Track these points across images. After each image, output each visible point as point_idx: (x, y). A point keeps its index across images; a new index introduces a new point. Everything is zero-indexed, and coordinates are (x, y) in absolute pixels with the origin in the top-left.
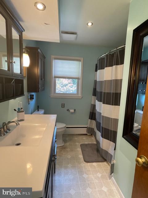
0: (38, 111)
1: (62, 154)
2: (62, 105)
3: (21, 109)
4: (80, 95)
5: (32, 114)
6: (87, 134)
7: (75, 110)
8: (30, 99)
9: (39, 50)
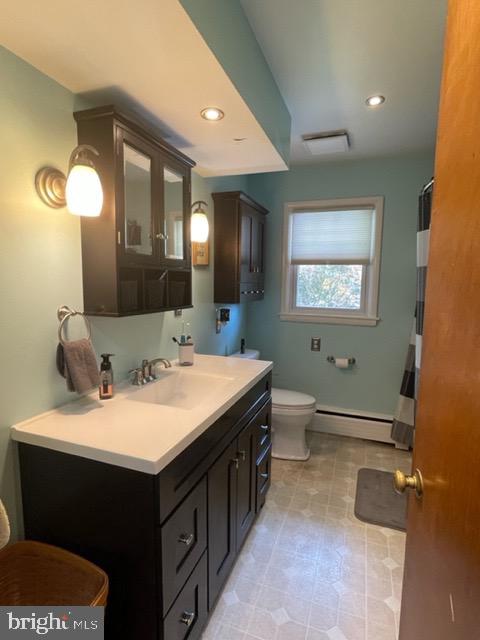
0: (242, 352)
1: (296, 480)
2: (313, 344)
3: (189, 338)
4: (371, 315)
5: (226, 355)
6: (394, 445)
7: (352, 362)
8: (222, 320)
9: (242, 196)
